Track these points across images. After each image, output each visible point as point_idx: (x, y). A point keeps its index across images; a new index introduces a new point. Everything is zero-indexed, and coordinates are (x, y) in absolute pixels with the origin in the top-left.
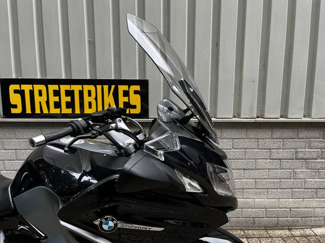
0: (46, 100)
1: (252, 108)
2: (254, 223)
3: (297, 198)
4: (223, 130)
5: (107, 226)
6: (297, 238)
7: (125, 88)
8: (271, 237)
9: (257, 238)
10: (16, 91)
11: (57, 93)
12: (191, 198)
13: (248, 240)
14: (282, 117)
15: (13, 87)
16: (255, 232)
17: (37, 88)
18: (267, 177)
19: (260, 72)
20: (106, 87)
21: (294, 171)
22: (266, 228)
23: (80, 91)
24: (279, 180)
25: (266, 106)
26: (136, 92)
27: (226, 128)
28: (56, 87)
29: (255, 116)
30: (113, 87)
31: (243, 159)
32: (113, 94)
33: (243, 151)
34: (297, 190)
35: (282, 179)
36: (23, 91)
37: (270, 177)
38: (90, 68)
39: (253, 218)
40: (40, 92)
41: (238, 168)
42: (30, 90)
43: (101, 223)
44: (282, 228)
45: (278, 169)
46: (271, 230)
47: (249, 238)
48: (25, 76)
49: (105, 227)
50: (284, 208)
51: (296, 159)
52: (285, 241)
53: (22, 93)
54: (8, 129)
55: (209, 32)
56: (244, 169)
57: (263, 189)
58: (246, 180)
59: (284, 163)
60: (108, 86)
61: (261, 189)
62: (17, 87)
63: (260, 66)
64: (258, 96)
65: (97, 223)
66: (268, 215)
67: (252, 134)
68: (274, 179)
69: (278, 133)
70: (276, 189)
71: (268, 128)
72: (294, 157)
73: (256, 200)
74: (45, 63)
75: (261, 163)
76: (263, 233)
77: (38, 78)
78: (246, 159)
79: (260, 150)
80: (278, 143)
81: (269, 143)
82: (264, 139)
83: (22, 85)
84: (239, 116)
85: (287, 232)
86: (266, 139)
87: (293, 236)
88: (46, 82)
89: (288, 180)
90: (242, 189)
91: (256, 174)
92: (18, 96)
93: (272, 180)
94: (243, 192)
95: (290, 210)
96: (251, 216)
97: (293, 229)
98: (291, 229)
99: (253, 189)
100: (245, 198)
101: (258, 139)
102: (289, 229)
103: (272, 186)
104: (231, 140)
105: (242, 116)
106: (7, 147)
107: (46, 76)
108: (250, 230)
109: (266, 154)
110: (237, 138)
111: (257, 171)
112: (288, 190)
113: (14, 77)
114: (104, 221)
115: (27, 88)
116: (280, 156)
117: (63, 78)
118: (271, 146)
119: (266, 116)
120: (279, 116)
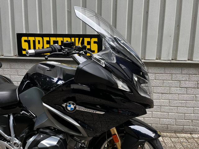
0: (42, 47)
1: (169, 54)
2: (167, 128)
3: (197, 114)
4: (149, 68)
5: (70, 108)
6: (196, 139)
7: (89, 39)
8: (178, 137)
9: (169, 137)
10: (25, 41)
11: (48, 42)
12: (122, 94)
13: (163, 138)
14: (189, 60)
15: (23, 39)
16: (168, 134)
17: (37, 39)
18: (177, 99)
19: (175, 30)
20: (77, 39)
21: (195, 96)
22: (175, 132)
23: (61, 41)
24: (185, 101)
25: (178, 52)
26: (95, 42)
27: (151, 66)
28: (48, 39)
29: (171, 59)
30: (81, 39)
31: (161, 87)
32: (81, 43)
33: (161, 82)
34: (197, 108)
35: (187, 101)
36: (30, 41)
37: (179, 99)
38: (68, 27)
39: (167, 125)
40: (39, 41)
41: (158, 92)
42: (33, 40)
43: (66, 106)
44: (186, 132)
45: (185, 94)
46: (179, 133)
47: (163, 137)
48: (31, 32)
49: (69, 108)
50: (188, 120)
51: (197, 88)
52: (187, 140)
53: (29, 42)
54: (21, 63)
55: (142, 4)
56: (162, 93)
57: (174, 106)
58: (163, 100)
59: (189, 90)
60: (78, 38)
61: (173, 106)
62: (26, 38)
63: (175, 26)
64: (173, 46)
65: (64, 105)
66: (177, 124)
67: (168, 70)
68: (182, 100)
69: (185, 71)
70: (183, 107)
71: (180, 67)
72: (196, 86)
73: (169, 113)
74: (42, 24)
75: (173, 90)
76: (173, 135)
77: (38, 33)
78: (163, 87)
79: (173, 81)
80: (186, 77)
81: (180, 77)
82: (176, 74)
83: (29, 37)
84: (160, 59)
85: (189, 135)
86: (177, 74)
87: (193, 138)
88: (42, 36)
89: (191, 102)
90: (161, 106)
91: (170, 96)
92: (27, 44)
93: (180, 101)
94: (161, 108)
95: (192, 121)
96: (166, 124)
97: (193, 133)
98: (192, 134)
99: (168, 106)
100: (162, 112)
101: (172, 74)
102: (190, 134)
103: (180, 105)
104: (154, 74)
105: (162, 59)
106: (20, 74)
107: (42, 32)
108: (165, 132)
109: (177, 84)
110: (158, 73)
111: (171, 95)
112: (191, 108)
113: (24, 32)
114: (68, 104)
115: (31, 39)
116: (186, 86)
117: (52, 33)
118: (181, 79)
119: (178, 59)
120: (187, 59)
